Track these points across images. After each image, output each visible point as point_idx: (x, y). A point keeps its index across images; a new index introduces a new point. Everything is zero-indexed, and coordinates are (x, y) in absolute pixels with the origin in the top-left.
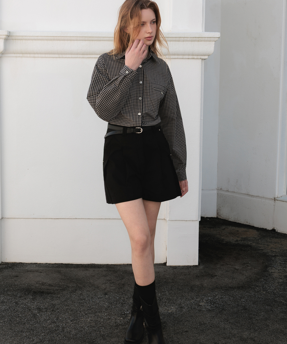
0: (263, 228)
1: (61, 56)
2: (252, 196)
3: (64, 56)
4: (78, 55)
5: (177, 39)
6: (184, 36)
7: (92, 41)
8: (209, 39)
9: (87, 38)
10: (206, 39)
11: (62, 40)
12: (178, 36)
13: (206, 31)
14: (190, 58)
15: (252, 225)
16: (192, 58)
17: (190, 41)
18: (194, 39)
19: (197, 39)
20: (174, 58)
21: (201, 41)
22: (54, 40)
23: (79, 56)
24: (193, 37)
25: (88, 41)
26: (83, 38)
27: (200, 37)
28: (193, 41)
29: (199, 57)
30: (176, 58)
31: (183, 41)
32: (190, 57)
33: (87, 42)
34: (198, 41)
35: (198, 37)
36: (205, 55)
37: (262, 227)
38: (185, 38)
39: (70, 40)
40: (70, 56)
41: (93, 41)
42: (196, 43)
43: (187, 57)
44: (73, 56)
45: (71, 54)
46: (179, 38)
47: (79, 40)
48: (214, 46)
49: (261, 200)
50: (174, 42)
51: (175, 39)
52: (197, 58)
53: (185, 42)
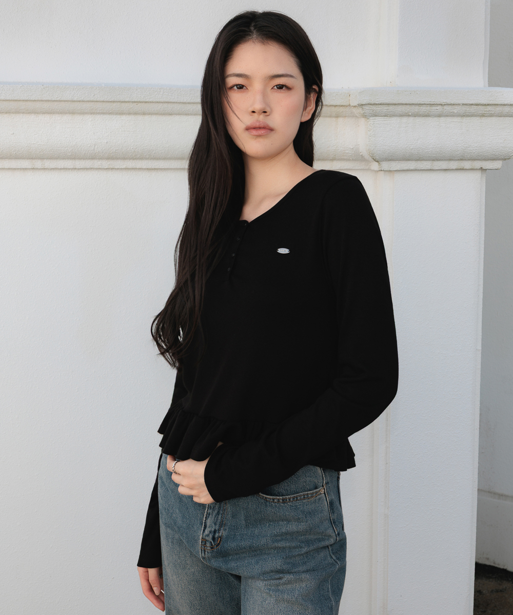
1: (38, 164)
3: (48, 164)
4: (96, 161)
5: (423, 109)
6: (444, 101)
7: (144, 114)
9: (127, 104)
11: (44, 113)
14: (453, 170)
16: (457, 169)
17: (459, 116)
18: (473, 109)
19: (482, 109)
20: (405, 168)
21: (491, 116)
22: (17, 112)
23: (97, 163)
24: (472, 105)
25: (129, 114)
26: (115, 104)
28: (468, 116)
29: (478, 164)
31: (440, 116)
32: (454, 165)
33: (124, 117)
34: (483, 116)
35: (485, 105)
38: (445, 107)
39: (70, 113)
40: (69, 164)
41: (147, 117)
42: (476, 120)
43: (443, 165)
44: (79, 164)
45: (74, 157)
46: (428, 108)
47: (99, 113)
50: (411, 119)
51: (416, 109)
52: (470, 167)
53: (442, 119)
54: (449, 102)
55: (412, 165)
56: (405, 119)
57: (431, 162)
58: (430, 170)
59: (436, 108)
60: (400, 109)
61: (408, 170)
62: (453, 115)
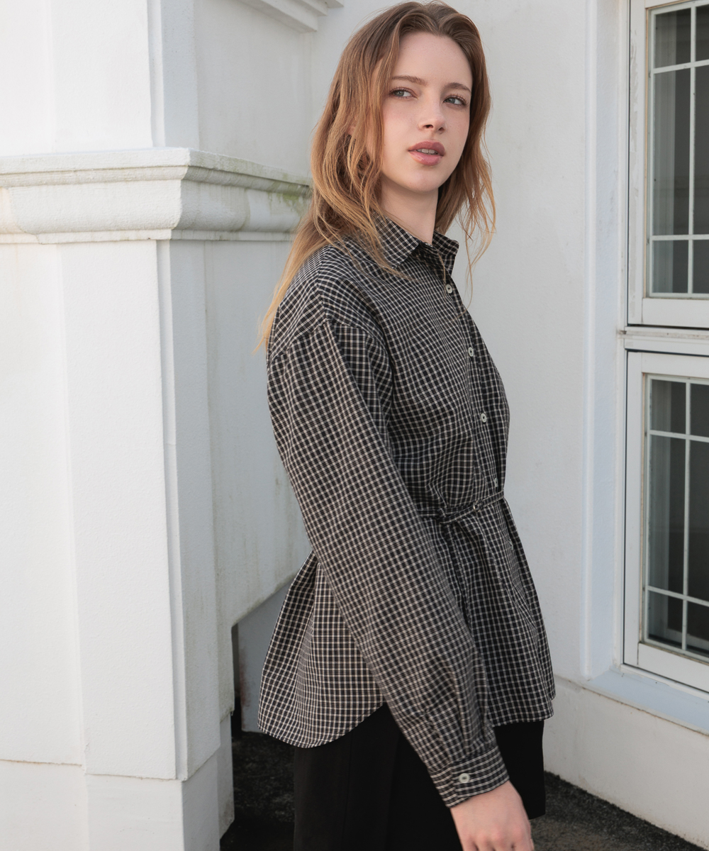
5: (56, 177)
8: (157, 172)
10: (148, 172)
12: (53, 168)
16: (121, 241)
17: (99, 182)
18: (110, 174)
19: (119, 174)
20: (64, 241)
21: (136, 180)
24: (104, 169)
27: (124, 166)
28: (109, 182)
29: (144, 234)
30: (71, 240)
31: (79, 183)
32: (117, 235)
35: (119, 169)
36: (159, 228)
38: (78, 173)
43: (105, 236)
50: (51, 187)
51: (48, 177)
52: (136, 238)
53: (85, 186)
54: (77, 167)
55: (71, 237)
56: (44, 188)
57: (90, 233)
59: (68, 175)
60: (31, 178)
61: (68, 243)
62: (93, 182)
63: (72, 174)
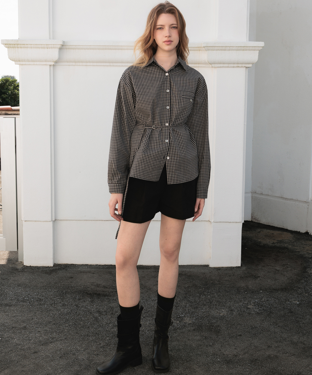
0: (297, 231)
1: (112, 64)
2: (286, 199)
3: (114, 64)
5: (223, 48)
6: (229, 46)
8: (253, 48)
10: (250, 48)
11: (113, 49)
12: (224, 45)
13: (250, 40)
15: (286, 228)
16: (237, 67)
17: (235, 50)
18: (240, 48)
19: (242, 48)
20: (220, 66)
21: (246, 50)
22: (106, 49)
28: (238, 50)
29: (244, 65)
31: (229, 50)
32: (235, 65)
34: (243, 50)
36: (249, 64)
37: (295, 230)
38: (230, 47)
42: (241, 52)
43: (232, 65)
46: (225, 48)
47: (129, 49)
48: (258, 55)
49: (295, 203)
50: (220, 51)
51: (221, 48)
52: (241, 66)
53: (230, 51)
54: (231, 46)
55: (222, 65)
56: (218, 51)
58: (228, 67)
60: (216, 48)
61: (220, 67)
62: (233, 50)
63: (228, 47)
